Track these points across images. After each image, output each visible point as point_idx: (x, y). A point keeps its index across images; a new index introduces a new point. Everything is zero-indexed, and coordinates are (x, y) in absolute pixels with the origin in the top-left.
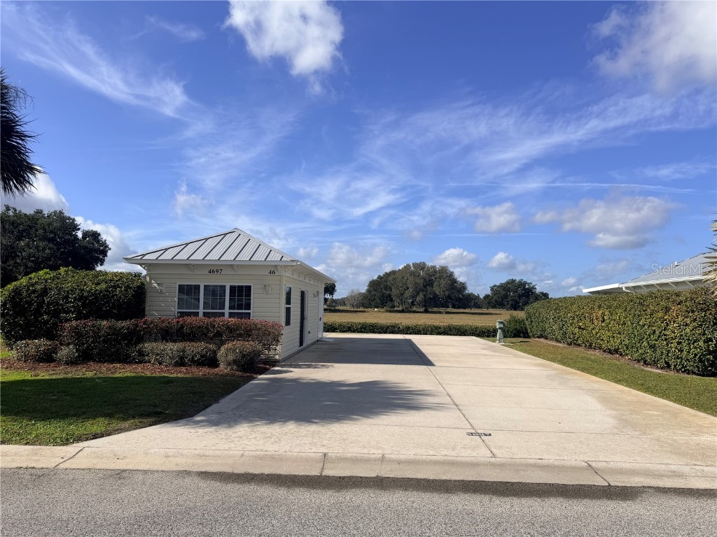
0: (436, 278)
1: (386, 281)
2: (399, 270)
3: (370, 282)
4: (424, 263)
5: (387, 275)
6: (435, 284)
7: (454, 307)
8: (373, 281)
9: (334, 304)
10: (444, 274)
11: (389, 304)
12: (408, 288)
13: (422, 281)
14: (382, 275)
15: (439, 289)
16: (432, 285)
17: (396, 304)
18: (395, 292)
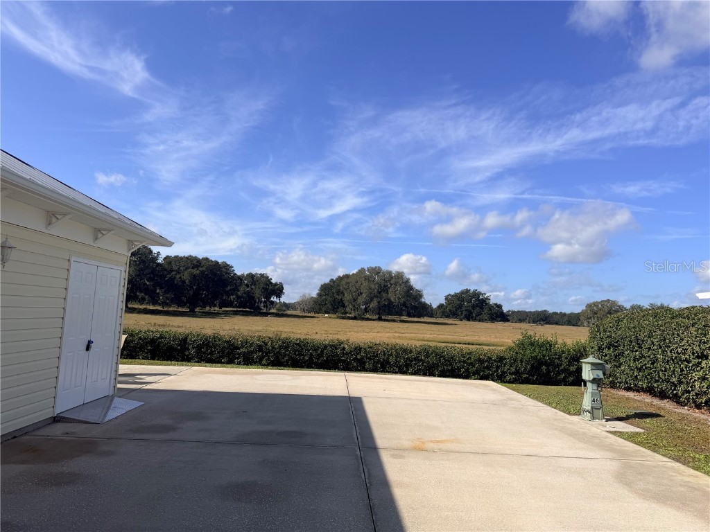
0: (391, 284)
1: (338, 285)
2: (353, 274)
3: (322, 286)
4: (379, 268)
5: (340, 279)
6: (390, 291)
7: (409, 315)
8: (325, 284)
9: (284, 308)
10: (399, 280)
11: (341, 309)
12: (361, 294)
13: (376, 286)
14: (335, 279)
15: (394, 296)
16: (387, 291)
17: (348, 310)
18: (347, 297)
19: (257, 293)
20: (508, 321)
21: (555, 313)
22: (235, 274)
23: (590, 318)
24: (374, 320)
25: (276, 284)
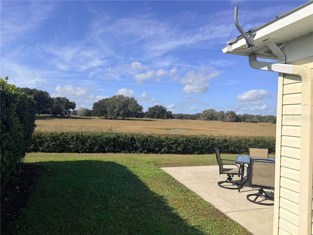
0: (129, 103)
1: (103, 103)
2: (111, 98)
4: (123, 95)
6: (129, 106)
7: (137, 117)
10: (133, 101)
11: (105, 115)
12: (116, 107)
13: (123, 104)
14: (101, 100)
15: (131, 108)
16: (127, 107)
17: (108, 115)
18: (108, 109)
19: (63, 107)
20: (174, 118)
21: (186, 115)
22: (50, 98)
23: (204, 117)
24: (121, 119)
25: (72, 103)
